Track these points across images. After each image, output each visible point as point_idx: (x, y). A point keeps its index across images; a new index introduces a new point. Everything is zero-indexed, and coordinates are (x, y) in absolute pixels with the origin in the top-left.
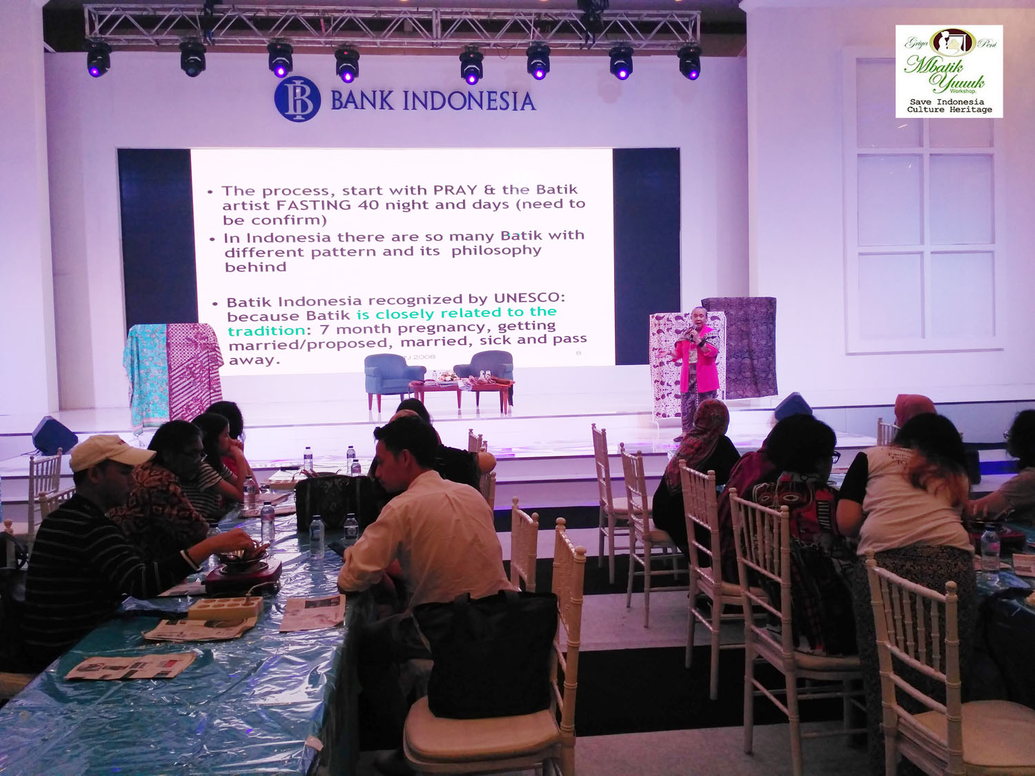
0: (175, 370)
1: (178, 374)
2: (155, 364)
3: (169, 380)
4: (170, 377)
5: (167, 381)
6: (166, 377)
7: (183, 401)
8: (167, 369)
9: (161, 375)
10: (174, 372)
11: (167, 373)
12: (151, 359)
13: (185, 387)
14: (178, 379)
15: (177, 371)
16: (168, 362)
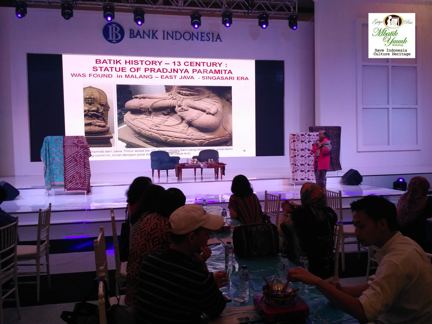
0: (67, 158)
1: (69, 161)
2: (57, 155)
3: (64, 163)
4: (65, 162)
5: (63, 164)
6: (62, 162)
7: (71, 174)
8: (63, 158)
9: (60, 161)
10: (67, 159)
11: (63, 160)
12: (55, 153)
13: (72, 166)
14: (69, 163)
15: (68, 159)
16: (64, 154)
